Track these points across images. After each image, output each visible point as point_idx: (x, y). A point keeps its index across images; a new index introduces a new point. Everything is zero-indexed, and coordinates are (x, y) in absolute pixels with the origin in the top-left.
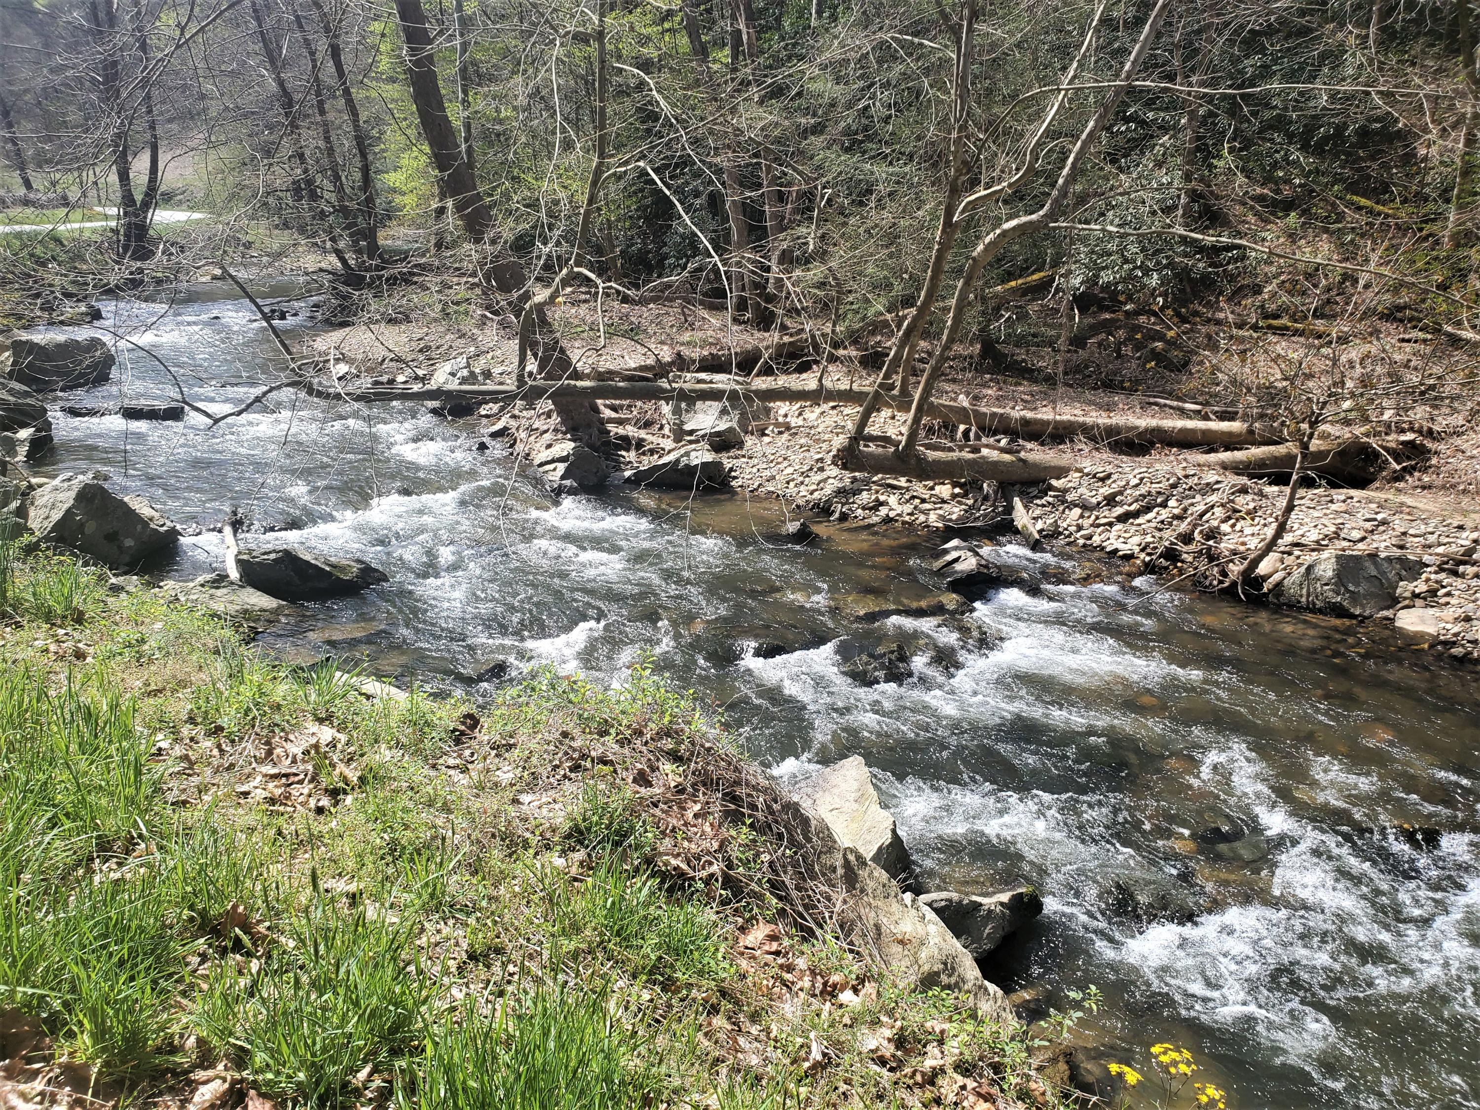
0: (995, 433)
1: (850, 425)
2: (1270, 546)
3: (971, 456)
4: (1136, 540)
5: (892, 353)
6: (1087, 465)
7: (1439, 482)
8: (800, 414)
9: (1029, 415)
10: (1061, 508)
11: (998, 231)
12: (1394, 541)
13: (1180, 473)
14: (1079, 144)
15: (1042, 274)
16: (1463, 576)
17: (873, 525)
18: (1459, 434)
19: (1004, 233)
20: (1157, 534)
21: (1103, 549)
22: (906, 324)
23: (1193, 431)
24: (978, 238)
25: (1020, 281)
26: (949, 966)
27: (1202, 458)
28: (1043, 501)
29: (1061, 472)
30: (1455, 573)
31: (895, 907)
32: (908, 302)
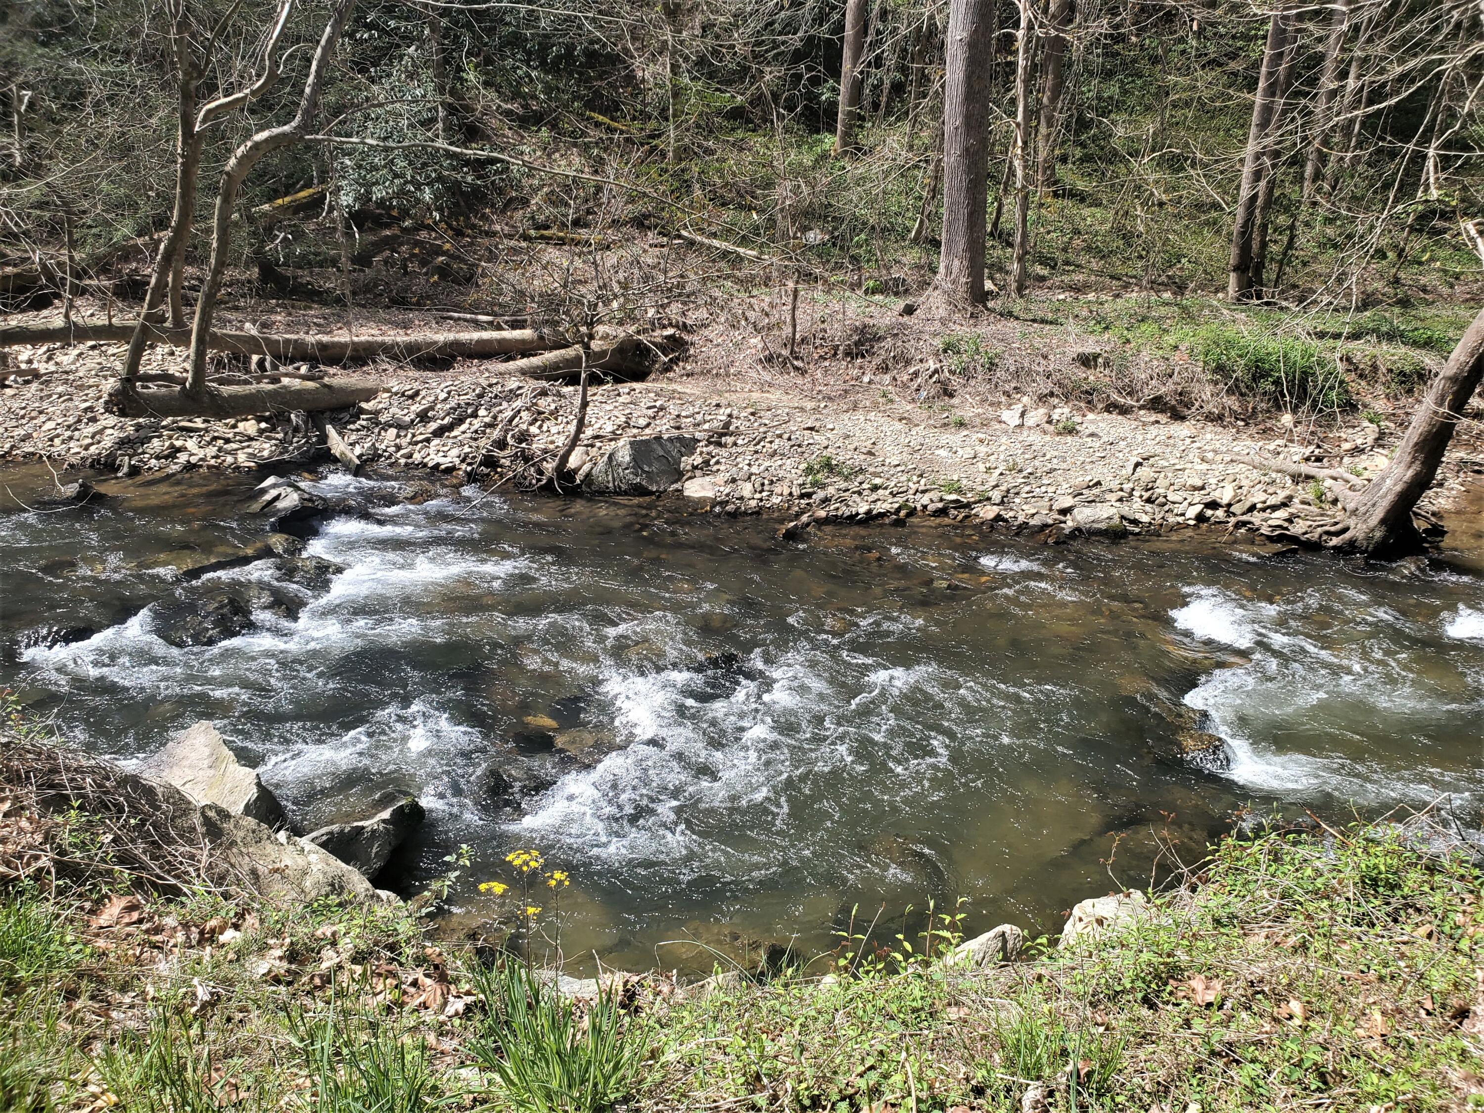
0: (292, 362)
1: (118, 366)
2: (574, 442)
3: (271, 387)
4: (455, 452)
5: (153, 281)
6: (394, 384)
7: (698, 370)
8: (50, 359)
9: (325, 339)
10: (376, 430)
11: (249, 144)
12: (672, 423)
13: (485, 383)
14: (319, 50)
15: (311, 191)
16: (725, 446)
17: (173, 475)
18: (706, 326)
19: (257, 145)
20: (474, 444)
21: (425, 465)
22: (162, 246)
23: (489, 342)
24: (229, 151)
25: (287, 199)
26: (336, 886)
27: (502, 367)
28: (357, 426)
29: (370, 394)
30: (719, 444)
31: (270, 848)
32: (161, 223)
